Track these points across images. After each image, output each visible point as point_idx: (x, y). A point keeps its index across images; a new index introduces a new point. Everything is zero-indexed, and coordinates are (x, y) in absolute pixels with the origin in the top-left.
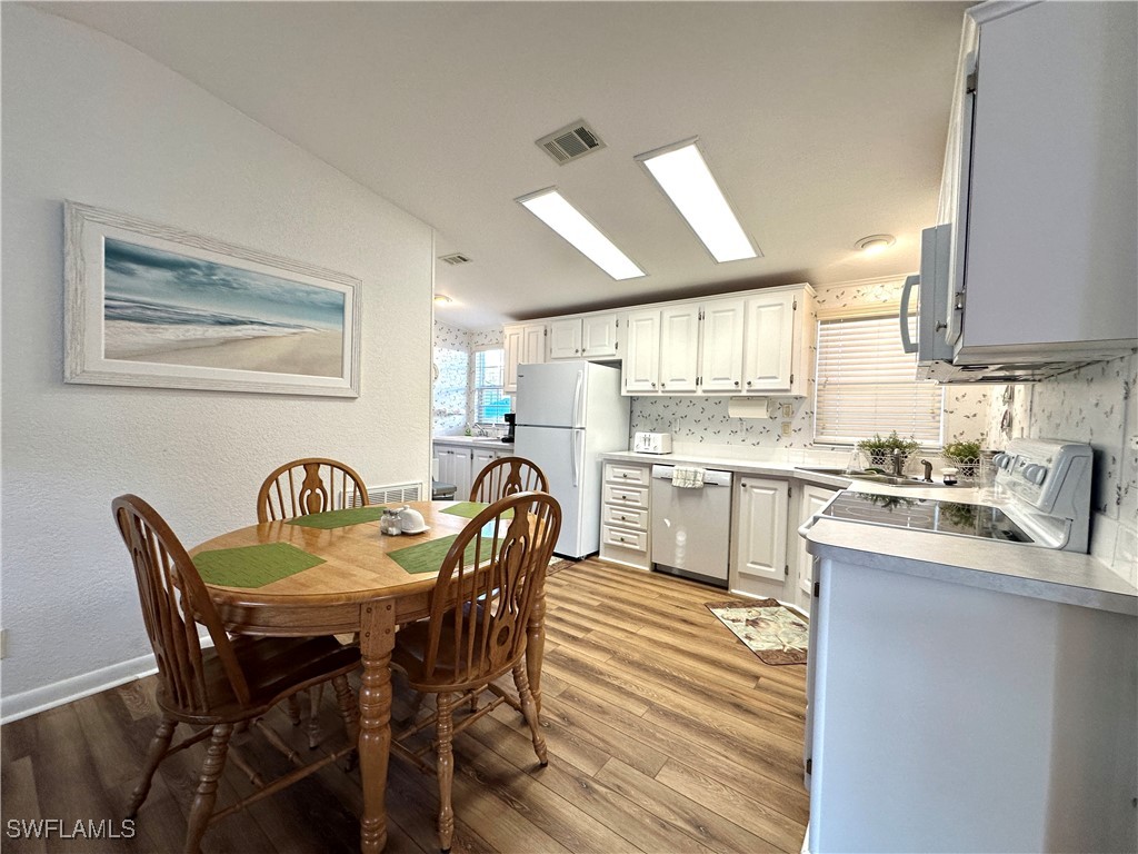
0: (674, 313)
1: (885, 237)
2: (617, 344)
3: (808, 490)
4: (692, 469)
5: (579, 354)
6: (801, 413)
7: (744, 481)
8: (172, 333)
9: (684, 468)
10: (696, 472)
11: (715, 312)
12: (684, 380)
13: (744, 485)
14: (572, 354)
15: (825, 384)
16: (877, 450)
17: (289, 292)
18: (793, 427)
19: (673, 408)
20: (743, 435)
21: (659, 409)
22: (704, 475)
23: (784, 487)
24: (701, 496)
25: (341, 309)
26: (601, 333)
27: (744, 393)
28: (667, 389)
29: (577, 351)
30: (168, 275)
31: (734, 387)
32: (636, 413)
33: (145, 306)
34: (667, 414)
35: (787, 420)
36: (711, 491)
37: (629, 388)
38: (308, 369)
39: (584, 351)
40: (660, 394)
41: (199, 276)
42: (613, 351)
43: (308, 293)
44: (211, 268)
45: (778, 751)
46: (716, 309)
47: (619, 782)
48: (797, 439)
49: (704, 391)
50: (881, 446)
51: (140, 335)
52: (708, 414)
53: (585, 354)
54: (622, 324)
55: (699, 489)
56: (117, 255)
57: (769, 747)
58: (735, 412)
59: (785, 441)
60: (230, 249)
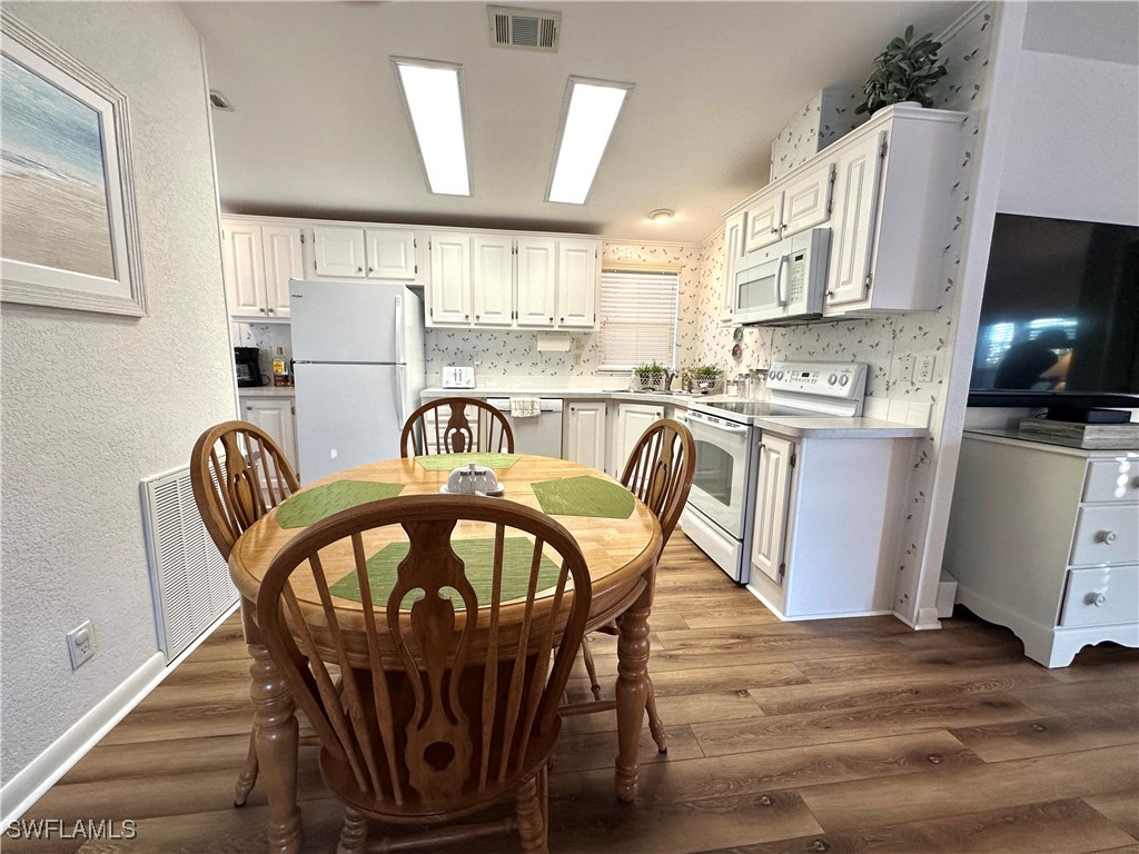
0: (485, 243)
1: (669, 212)
2: (416, 268)
3: (623, 408)
4: (529, 399)
5: (363, 274)
6: (588, 347)
7: (572, 405)
9: (520, 399)
10: (533, 402)
11: (528, 248)
12: (499, 313)
13: (573, 409)
14: (352, 272)
15: (604, 323)
16: (644, 374)
18: (583, 358)
19: (474, 342)
20: (541, 366)
21: (457, 342)
22: (540, 404)
23: (602, 407)
24: (537, 423)
26: (396, 252)
27: (556, 329)
28: (482, 321)
29: (360, 270)
31: (548, 323)
32: (431, 345)
34: (467, 348)
35: (578, 352)
36: (547, 418)
37: (435, 319)
39: (371, 270)
40: (473, 326)
42: (413, 275)
45: (714, 581)
46: (530, 246)
47: (681, 642)
48: (585, 367)
49: (519, 325)
50: (647, 370)
52: (509, 347)
53: (371, 275)
54: (424, 246)
55: (537, 416)
57: (707, 581)
58: (542, 346)
59: (577, 370)
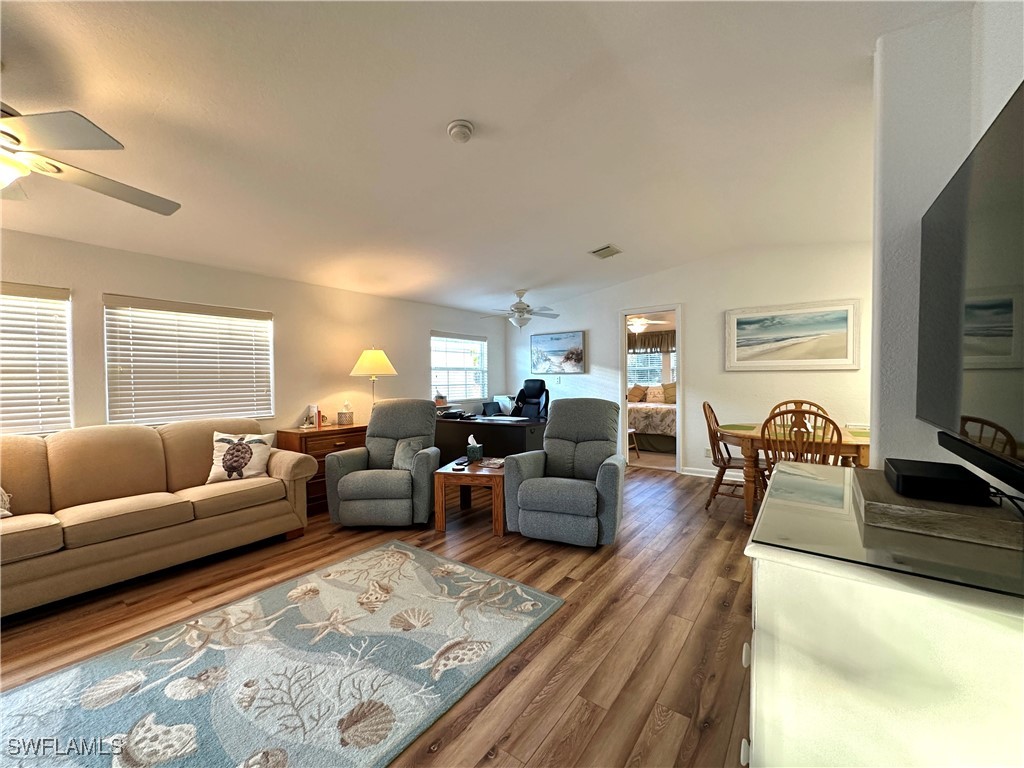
8: (758, 349)
17: (812, 318)
25: (845, 319)
30: (757, 326)
33: (748, 340)
38: (823, 356)
41: (768, 323)
43: (822, 316)
44: (773, 318)
51: (749, 351)
56: (740, 323)
60: (780, 307)
